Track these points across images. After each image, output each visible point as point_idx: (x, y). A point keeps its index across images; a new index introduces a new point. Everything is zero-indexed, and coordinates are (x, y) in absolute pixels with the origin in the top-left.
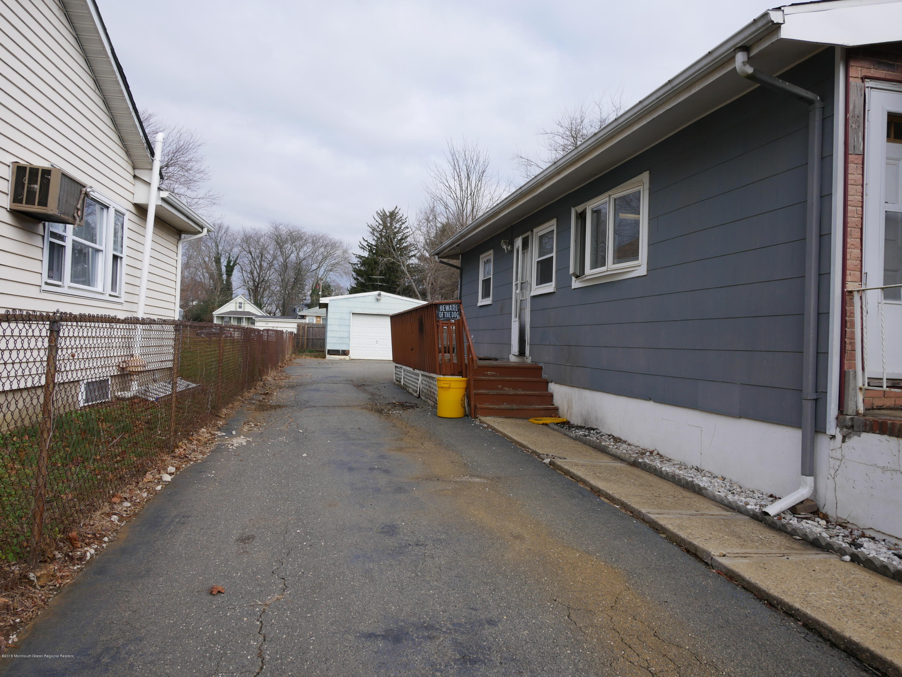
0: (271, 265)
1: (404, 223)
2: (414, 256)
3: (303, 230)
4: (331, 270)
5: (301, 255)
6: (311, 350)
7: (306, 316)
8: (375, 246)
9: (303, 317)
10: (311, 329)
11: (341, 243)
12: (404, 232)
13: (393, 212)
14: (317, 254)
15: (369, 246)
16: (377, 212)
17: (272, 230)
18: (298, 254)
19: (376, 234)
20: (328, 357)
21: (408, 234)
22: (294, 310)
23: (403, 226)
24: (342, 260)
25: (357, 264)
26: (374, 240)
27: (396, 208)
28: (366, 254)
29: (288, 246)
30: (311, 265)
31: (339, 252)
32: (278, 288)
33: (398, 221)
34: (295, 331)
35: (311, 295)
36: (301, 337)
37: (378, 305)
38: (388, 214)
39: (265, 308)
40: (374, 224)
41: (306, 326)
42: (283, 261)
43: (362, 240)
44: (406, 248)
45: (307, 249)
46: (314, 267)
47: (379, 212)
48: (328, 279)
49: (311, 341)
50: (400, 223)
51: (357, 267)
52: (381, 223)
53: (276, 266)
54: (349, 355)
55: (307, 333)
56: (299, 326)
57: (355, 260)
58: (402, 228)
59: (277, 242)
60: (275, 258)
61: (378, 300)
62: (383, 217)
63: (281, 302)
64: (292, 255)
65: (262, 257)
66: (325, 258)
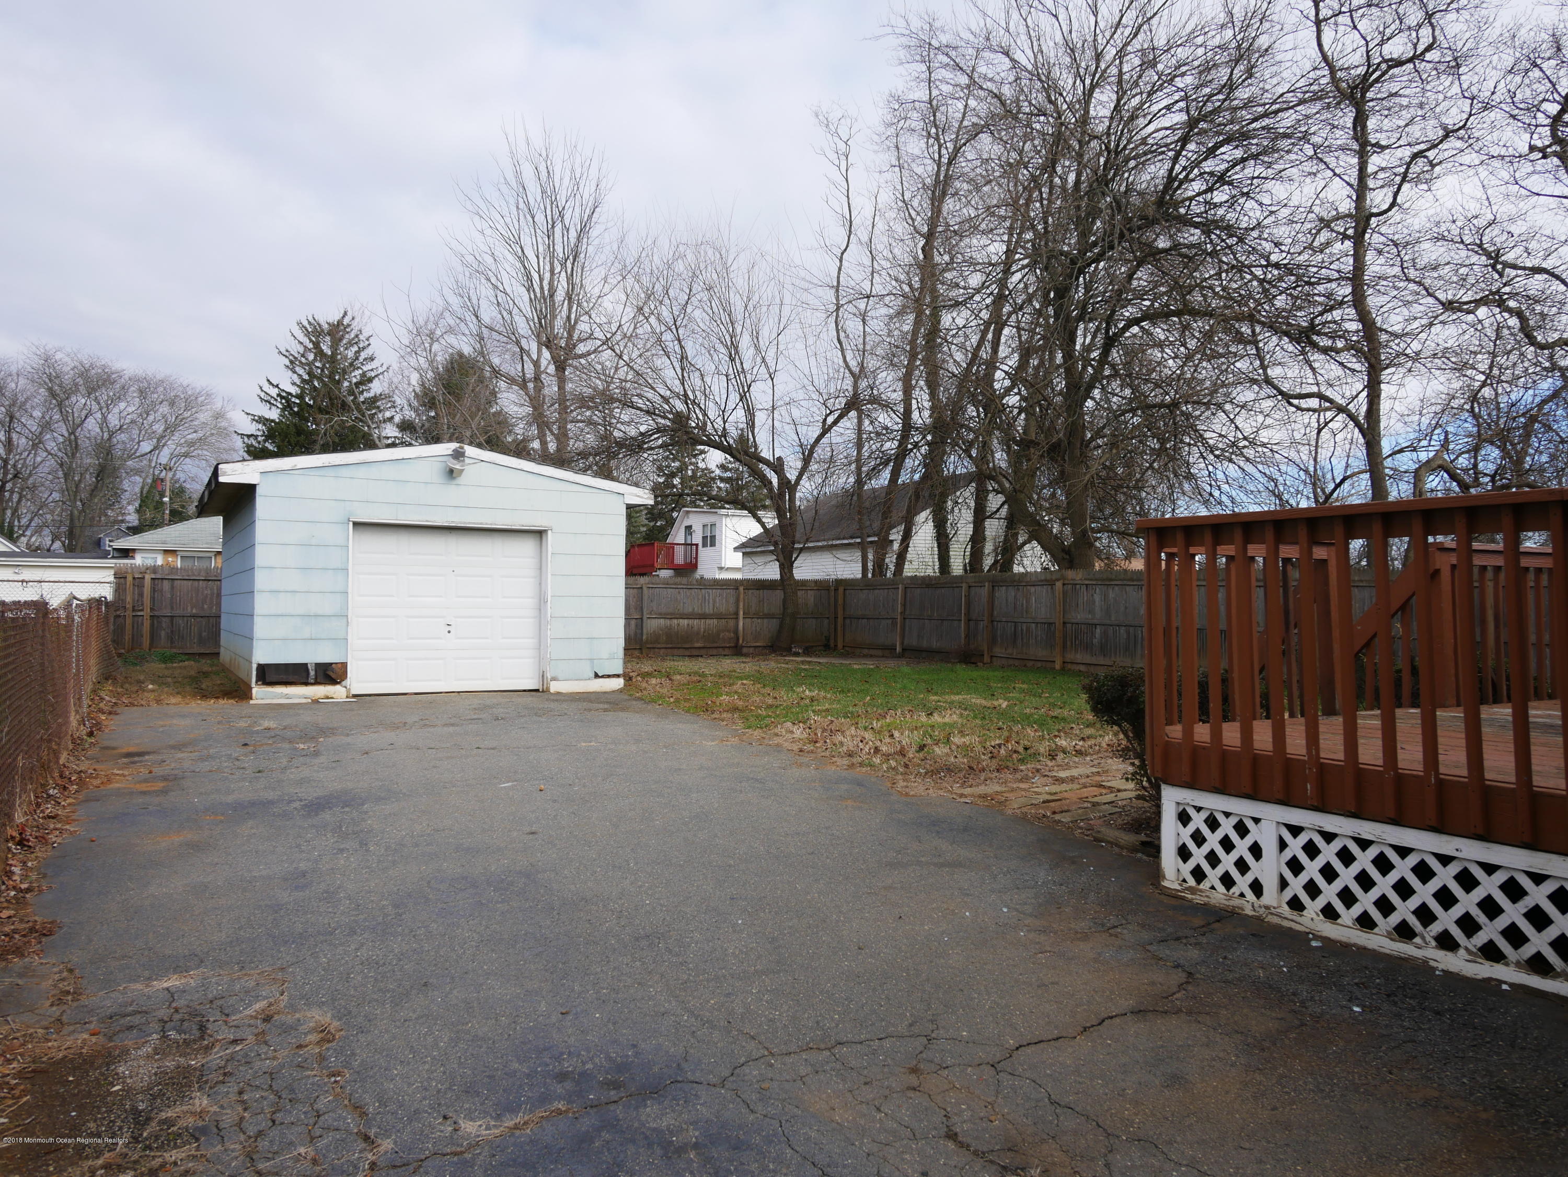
0: (37, 443)
1: (364, 348)
2: (391, 419)
3: (117, 365)
4: (186, 455)
5: (114, 420)
6: (169, 652)
7: (134, 550)
8: (297, 397)
9: (126, 553)
10: (166, 585)
11: (208, 395)
12: (365, 368)
13: (340, 323)
14: (151, 418)
15: (282, 397)
16: (299, 323)
17: (37, 362)
18: (104, 418)
19: (301, 371)
20: (261, 694)
21: (373, 374)
22: (98, 543)
23: (363, 355)
24: (212, 434)
25: (256, 437)
26: (294, 384)
27: (345, 314)
28: (274, 414)
29: (80, 400)
30: (139, 442)
31: (203, 417)
32: (56, 496)
33: (351, 344)
34: (107, 592)
35: (138, 511)
36: (129, 613)
37: (453, 493)
38: (326, 326)
39: (24, 540)
40: (296, 349)
41: (148, 577)
42: (66, 434)
43: (266, 383)
44: (373, 401)
45: (128, 408)
46: (146, 447)
47: (306, 323)
48: (179, 475)
49: (165, 622)
50: (355, 348)
51: (254, 443)
52: (311, 346)
53: (51, 445)
54: (347, 682)
55: (153, 599)
56: (120, 577)
57: (252, 428)
58: (361, 359)
59: (50, 390)
60: (46, 426)
61: (451, 473)
62: (315, 332)
63: (64, 529)
64: (91, 420)
65: (11, 421)
66: (171, 429)
